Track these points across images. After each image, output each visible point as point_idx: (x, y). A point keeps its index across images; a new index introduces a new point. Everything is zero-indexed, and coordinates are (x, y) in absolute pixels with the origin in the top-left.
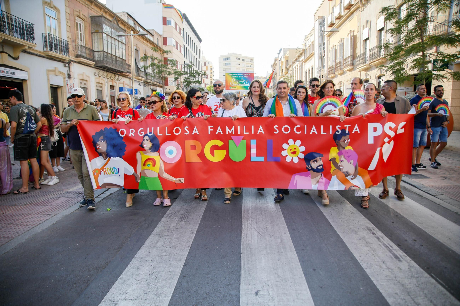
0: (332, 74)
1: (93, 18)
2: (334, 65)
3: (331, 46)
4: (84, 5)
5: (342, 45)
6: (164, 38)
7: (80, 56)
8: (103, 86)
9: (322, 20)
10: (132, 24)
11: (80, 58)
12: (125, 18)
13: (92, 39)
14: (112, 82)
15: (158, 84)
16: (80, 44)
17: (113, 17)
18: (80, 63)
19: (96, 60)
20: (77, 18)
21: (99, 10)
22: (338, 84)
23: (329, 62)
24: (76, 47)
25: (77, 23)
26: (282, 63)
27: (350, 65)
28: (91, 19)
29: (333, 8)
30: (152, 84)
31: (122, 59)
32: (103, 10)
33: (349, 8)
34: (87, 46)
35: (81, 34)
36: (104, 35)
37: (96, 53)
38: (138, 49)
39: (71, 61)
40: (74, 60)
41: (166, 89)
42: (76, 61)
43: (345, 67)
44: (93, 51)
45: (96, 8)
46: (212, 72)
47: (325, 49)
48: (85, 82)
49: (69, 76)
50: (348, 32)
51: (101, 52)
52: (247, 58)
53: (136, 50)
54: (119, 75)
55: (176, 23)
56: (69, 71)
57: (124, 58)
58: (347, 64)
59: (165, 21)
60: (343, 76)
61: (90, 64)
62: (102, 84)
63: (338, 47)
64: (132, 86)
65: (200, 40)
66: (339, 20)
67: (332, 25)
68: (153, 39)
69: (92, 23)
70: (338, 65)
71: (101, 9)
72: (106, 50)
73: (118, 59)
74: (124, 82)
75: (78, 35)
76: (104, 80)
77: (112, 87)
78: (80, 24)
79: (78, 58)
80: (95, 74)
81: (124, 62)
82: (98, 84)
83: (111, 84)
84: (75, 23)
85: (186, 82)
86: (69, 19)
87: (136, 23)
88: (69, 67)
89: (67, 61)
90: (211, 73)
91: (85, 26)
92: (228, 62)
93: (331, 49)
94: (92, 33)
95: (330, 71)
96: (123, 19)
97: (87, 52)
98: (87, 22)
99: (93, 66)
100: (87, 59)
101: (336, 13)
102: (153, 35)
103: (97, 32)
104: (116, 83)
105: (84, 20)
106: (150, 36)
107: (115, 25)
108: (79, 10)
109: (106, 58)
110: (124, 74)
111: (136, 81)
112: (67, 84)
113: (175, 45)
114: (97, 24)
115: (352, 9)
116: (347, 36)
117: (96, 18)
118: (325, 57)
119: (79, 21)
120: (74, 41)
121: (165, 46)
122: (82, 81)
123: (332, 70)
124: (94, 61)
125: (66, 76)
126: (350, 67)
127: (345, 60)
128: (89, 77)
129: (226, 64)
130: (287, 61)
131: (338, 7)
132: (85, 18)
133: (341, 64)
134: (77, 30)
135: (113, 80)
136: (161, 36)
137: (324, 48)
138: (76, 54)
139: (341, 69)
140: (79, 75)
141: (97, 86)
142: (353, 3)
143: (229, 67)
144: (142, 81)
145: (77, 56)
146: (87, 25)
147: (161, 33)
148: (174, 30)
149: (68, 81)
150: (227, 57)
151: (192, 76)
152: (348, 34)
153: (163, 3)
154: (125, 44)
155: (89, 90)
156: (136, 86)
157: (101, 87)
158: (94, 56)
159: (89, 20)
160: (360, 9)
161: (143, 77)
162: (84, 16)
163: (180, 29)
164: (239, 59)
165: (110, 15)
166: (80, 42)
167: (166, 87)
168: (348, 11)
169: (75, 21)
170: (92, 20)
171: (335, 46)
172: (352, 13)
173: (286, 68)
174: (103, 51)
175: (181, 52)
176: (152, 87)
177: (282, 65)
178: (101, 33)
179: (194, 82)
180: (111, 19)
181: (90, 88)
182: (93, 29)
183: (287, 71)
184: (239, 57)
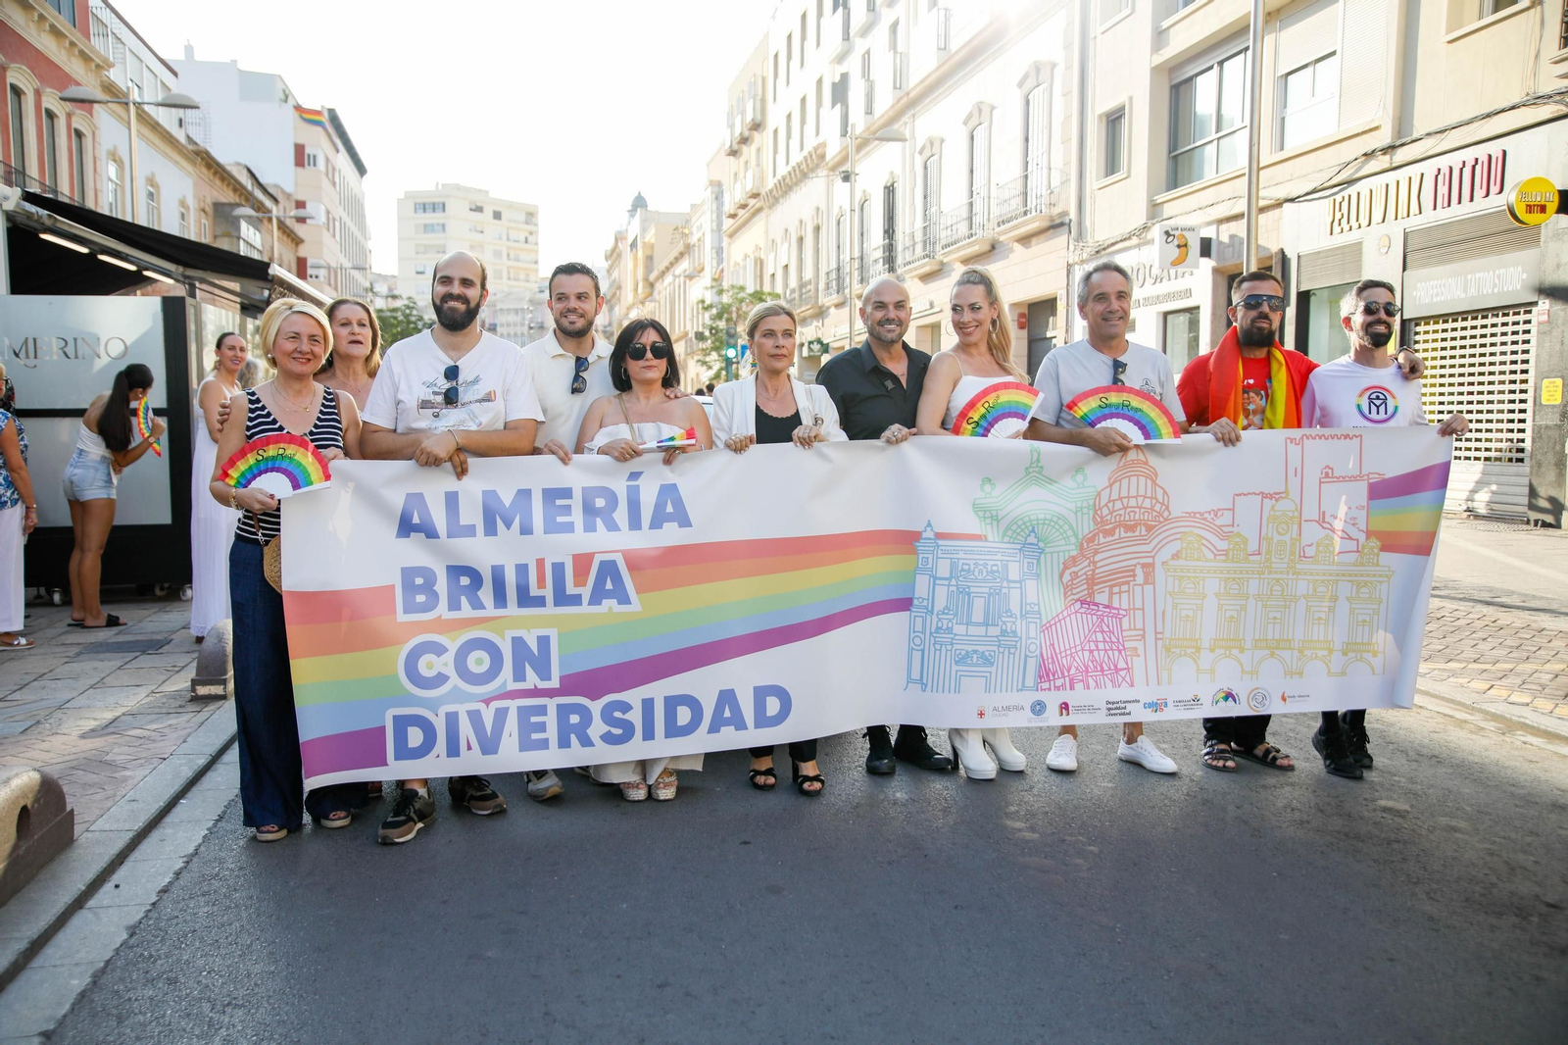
6: (297, 202)
26: (636, 259)
45: (218, 182)
55: (326, 157)
92: (434, 221)
102: (276, 201)
113: (325, 220)
121: (300, 224)
130: (649, 259)
143: (442, 242)
150: (432, 201)
163: (333, 169)
164: (480, 209)
165: (233, 188)
173: (646, 279)
175: (334, 236)
177: (636, 266)
183: (648, 290)
184: (479, 201)
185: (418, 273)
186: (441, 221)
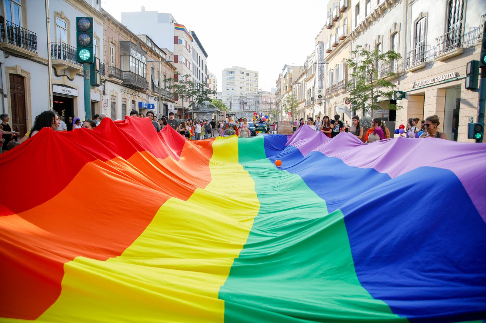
0: (329, 95)
1: (122, 43)
2: (330, 87)
3: (328, 70)
4: (115, 32)
5: (337, 70)
6: (175, 56)
7: (113, 76)
8: (127, 101)
9: (321, 45)
10: (150, 45)
11: (112, 78)
12: (144, 40)
13: (120, 61)
14: (134, 97)
15: (169, 99)
16: (112, 66)
17: (136, 41)
18: (111, 81)
19: (123, 79)
20: (111, 43)
21: (126, 36)
22: (334, 104)
23: (327, 84)
24: (109, 68)
25: (110, 48)
26: (286, 80)
27: (343, 88)
28: (120, 43)
29: (331, 36)
30: (164, 99)
31: (143, 77)
32: (129, 35)
33: (343, 39)
34: (117, 67)
35: (113, 57)
36: (131, 58)
37: (123, 72)
38: (154, 68)
39: (106, 80)
40: (107, 79)
41: (176, 103)
42: (109, 80)
43: (339, 90)
44: (122, 71)
45: (124, 34)
46: (215, 85)
47: (324, 72)
48: (114, 98)
49: (104, 93)
50: (342, 60)
51: (128, 72)
52: (251, 72)
53: (152, 68)
54: (139, 91)
55: (186, 41)
56: (104, 88)
57: (145, 77)
58: (341, 87)
59: (176, 40)
60: (338, 97)
61: (118, 83)
62: (126, 99)
63: (334, 71)
64: (148, 101)
65: (206, 55)
66: (335, 48)
67: (330, 51)
68: (166, 57)
69: (120, 47)
70: (334, 88)
71: (127, 34)
72: (132, 71)
73: (140, 77)
74: (142, 97)
75: (111, 58)
76: (128, 96)
77: (133, 102)
78: (113, 49)
79: (110, 77)
80: (122, 91)
81: (144, 80)
82: (123, 100)
83: (133, 100)
84: (109, 48)
85: (198, 99)
86: (106, 46)
87: (152, 43)
88: (104, 85)
89: (103, 80)
90: (214, 87)
91: (116, 50)
93: (328, 73)
94: (121, 56)
95: (327, 92)
96: (142, 40)
97: (117, 72)
98: (117, 46)
99: (120, 84)
100: (117, 78)
101: (333, 42)
102: (165, 54)
103: (125, 55)
104: (137, 98)
105: (115, 45)
106: (163, 55)
107: (139, 49)
108: (113, 37)
109: (131, 77)
110: (143, 90)
111: (152, 96)
112: (102, 100)
113: (185, 62)
114: (125, 48)
115: (346, 40)
116: (341, 63)
117: (125, 43)
118: (324, 78)
119: (112, 46)
120: (108, 63)
121: (175, 63)
122: (112, 97)
123: (329, 91)
124: (121, 79)
125: (102, 93)
126: (342, 90)
127: (339, 83)
128: (117, 93)
129: (230, 78)
130: (291, 78)
131: (334, 36)
132: (116, 43)
133: (336, 87)
134: (111, 54)
135: (134, 95)
136: (172, 54)
137: (323, 70)
138: (109, 74)
139: (336, 91)
140: (110, 91)
141: (123, 102)
142: (346, 36)
143: (233, 81)
144: (157, 97)
145: (110, 76)
146: (117, 49)
147: (172, 51)
148: (185, 48)
149: (103, 97)
150: (231, 71)
151: (204, 94)
152: (342, 62)
153: (175, 23)
154: (146, 65)
155: (116, 105)
156: (152, 101)
157: (125, 102)
158: (121, 76)
159: (118, 45)
160: (351, 42)
161: (157, 93)
162: (116, 41)
163: (190, 47)
164: (243, 73)
165: (134, 39)
166: (112, 64)
167: (176, 102)
168: (342, 41)
169: (109, 47)
170: (121, 45)
171: (332, 70)
172: (345, 44)
173: (290, 85)
174: (130, 71)
175: (189, 68)
176: (164, 102)
177: (286, 82)
178: (128, 56)
179: (205, 100)
180: (134, 42)
181: (118, 102)
182: (121, 53)
183: (290, 88)
184: (243, 70)
185: (227, 89)
186: (233, 76)
